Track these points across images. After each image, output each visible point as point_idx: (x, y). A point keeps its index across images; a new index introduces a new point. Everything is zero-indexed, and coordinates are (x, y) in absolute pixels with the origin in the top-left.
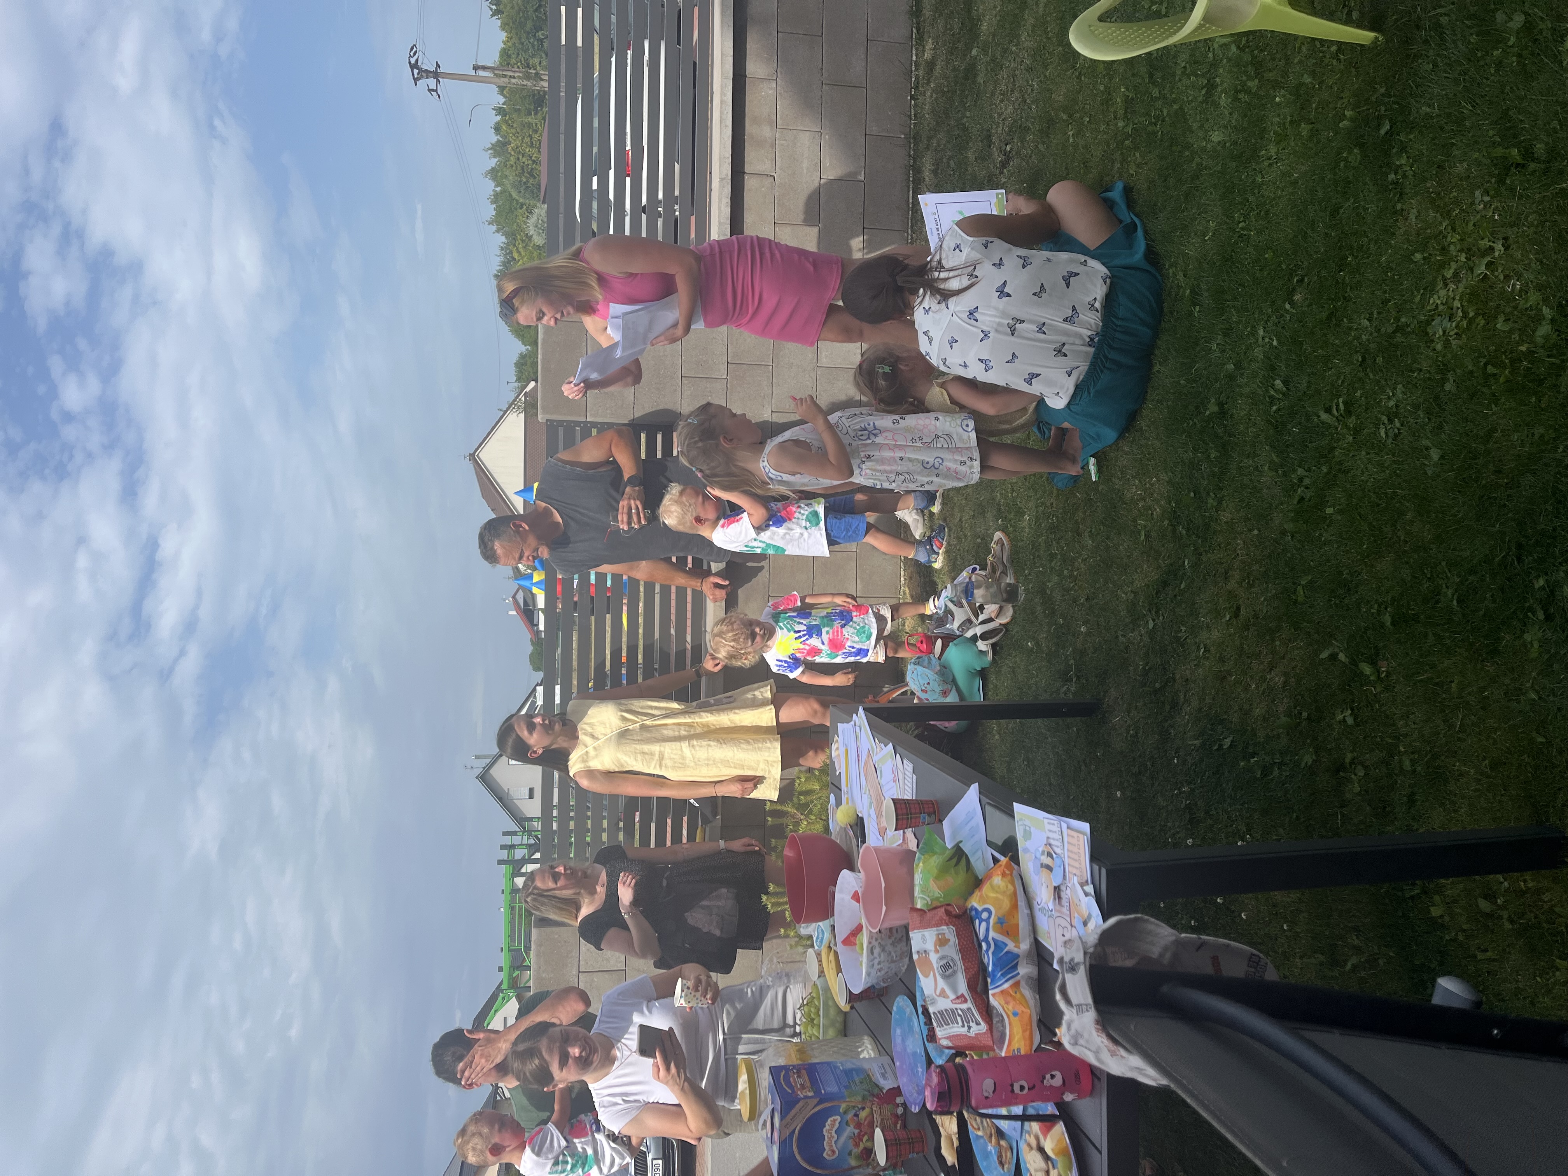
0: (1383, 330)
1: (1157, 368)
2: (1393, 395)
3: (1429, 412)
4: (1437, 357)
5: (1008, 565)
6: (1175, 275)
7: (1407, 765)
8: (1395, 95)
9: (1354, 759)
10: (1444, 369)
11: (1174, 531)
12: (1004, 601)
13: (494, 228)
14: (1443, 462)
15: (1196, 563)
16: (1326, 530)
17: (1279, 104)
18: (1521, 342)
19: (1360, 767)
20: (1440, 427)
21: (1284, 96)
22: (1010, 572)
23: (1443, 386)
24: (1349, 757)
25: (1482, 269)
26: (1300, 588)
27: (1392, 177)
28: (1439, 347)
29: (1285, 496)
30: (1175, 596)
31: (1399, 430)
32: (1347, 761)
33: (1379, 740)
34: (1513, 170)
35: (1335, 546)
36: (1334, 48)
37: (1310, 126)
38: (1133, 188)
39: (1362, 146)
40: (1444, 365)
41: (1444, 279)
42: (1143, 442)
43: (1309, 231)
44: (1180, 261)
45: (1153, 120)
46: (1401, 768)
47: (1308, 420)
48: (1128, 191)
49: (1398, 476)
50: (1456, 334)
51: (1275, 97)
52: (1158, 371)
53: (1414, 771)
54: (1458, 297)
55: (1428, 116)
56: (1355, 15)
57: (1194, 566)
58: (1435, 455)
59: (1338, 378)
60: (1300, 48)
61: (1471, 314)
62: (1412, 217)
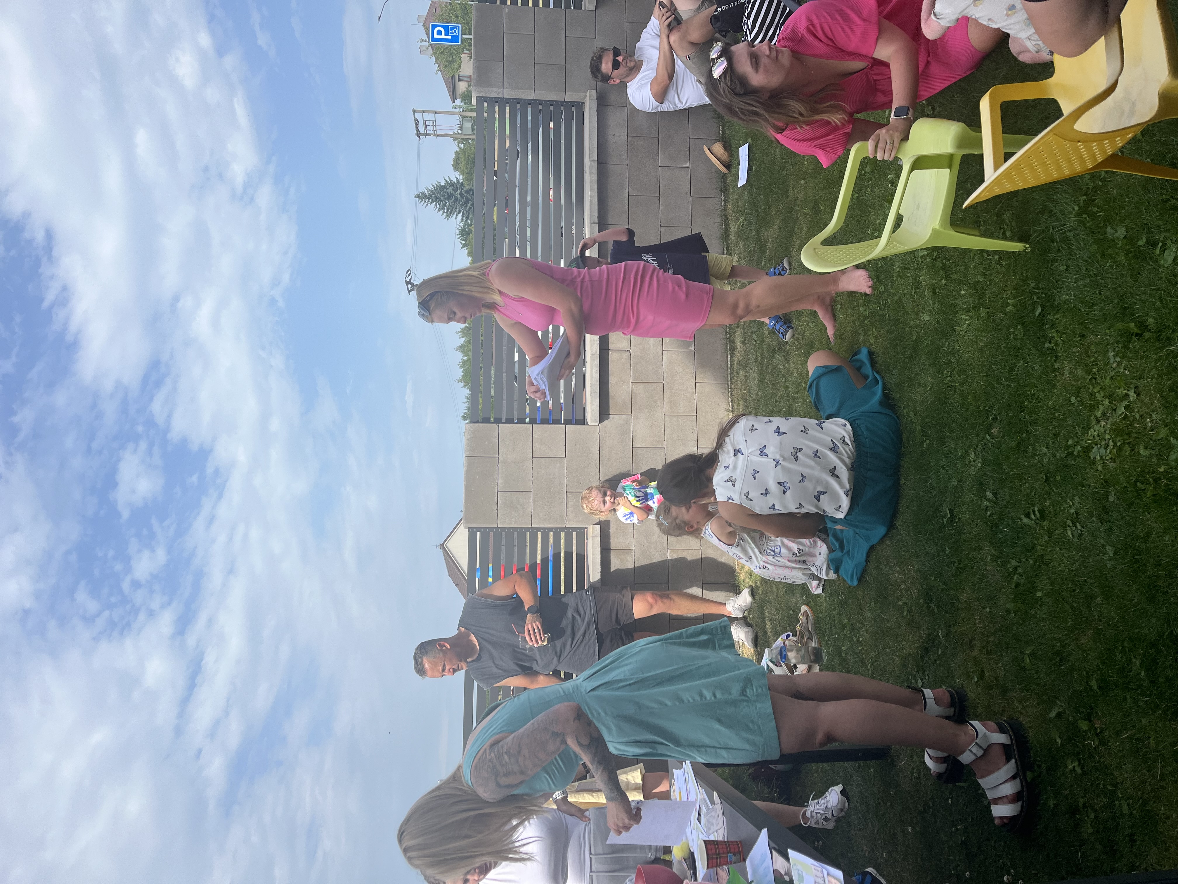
0: (1058, 456)
1: (902, 482)
2: (1073, 504)
3: (1101, 520)
4: (1100, 476)
5: (813, 632)
6: (908, 414)
7: (1125, 810)
8: (1042, 288)
9: (1085, 804)
10: (1107, 484)
11: (929, 607)
12: (812, 662)
13: (462, 384)
14: (1116, 557)
15: (947, 634)
16: (1039, 610)
17: (964, 295)
18: (1158, 465)
19: (1090, 810)
20: (1110, 529)
21: (966, 290)
22: (815, 638)
23: (1108, 498)
24: (1082, 801)
25: (1122, 410)
26: (1026, 656)
27: (1047, 345)
28: (1100, 468)
29: (1005, 582)
30: (935, 661)
31: (1081, 531)
32: (1080, 804)
33: (1101, 786)
34: (1134, 338)
35: (1048, 623)
36: (996, 257)
37: (987, 310)
38: (874, 353)
39: (1023, 324)
40: (1106, 482)
41: (1096, 417)
42: (899, 537)
43: (995, 384)
44: (911, 404)
45: (883, 307)
46: (1122, 812)
47: (1014, 522)
48: (871, 354)
49: (1086, 568)
50: (1111, 458)
51: (961, 290)
52: (904, 484)
53: (1131, 814)
54: (1108, 432)
55: (1067, 302)
56: (1008, 234)
57: (947, 635)
58: (1110, 551)
59: (1031, 491)
60: (974, 258)
61: (1119, 444)
62: (1066, 373)
